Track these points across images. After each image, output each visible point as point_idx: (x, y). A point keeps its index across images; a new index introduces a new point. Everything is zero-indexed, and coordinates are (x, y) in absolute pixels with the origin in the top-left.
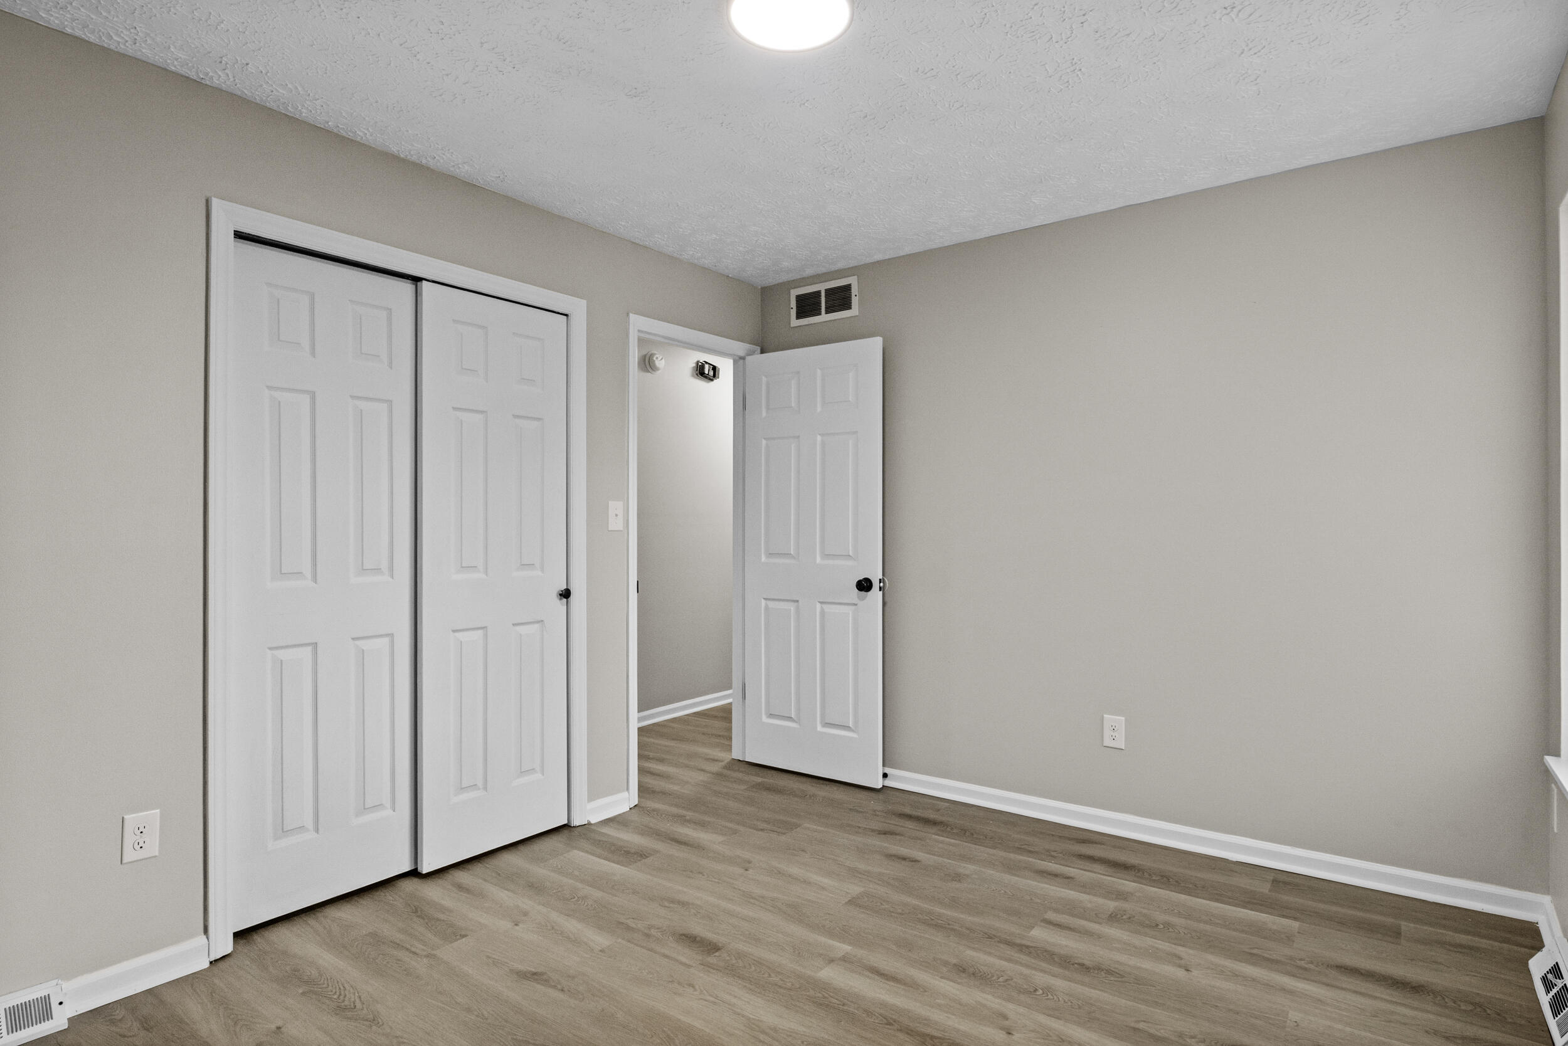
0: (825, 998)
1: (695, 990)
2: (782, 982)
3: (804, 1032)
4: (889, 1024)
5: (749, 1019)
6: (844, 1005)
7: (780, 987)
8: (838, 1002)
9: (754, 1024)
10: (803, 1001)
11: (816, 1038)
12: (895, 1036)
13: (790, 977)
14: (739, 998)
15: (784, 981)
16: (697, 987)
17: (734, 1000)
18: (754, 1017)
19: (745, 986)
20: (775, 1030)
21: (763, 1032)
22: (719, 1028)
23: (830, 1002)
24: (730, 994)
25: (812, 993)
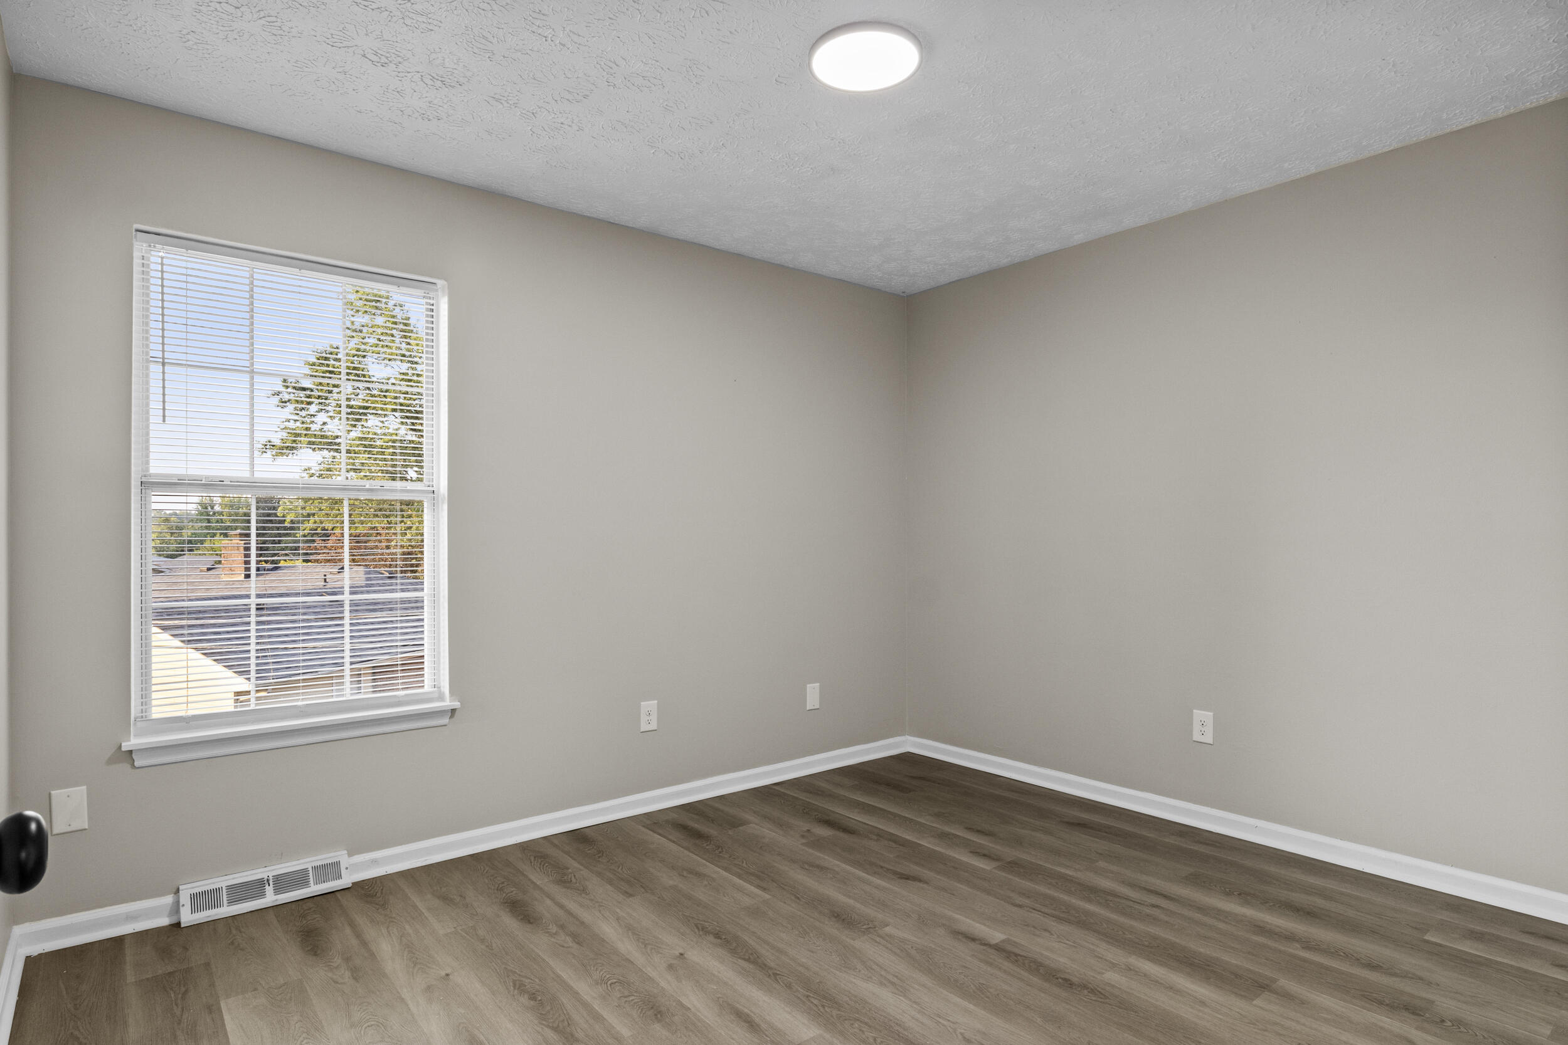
0: (823, 1006)
1: (962, 1034)
2: (863, 1029)
3: (855, 978)
4: (775, 975)
5: (905, 996)
6: (808, 996)
7: (866, 1024)
8: (812, 1000)
9: (901, 992)
10: (847, 1006)
11: (847, 973)
12: (777, 965)
13: (851, 1034)
14: (913, 1018)
15: (860, 1030)
16: (960, 1037)
17: (918, 1016)
18: (901, 998)
19: (905, 1030)
20: (881, 984)
21: (893, 984)
22: (935, 993)
23: (820, 1000)
24: (922, 1023)
25: (835, 1012)
